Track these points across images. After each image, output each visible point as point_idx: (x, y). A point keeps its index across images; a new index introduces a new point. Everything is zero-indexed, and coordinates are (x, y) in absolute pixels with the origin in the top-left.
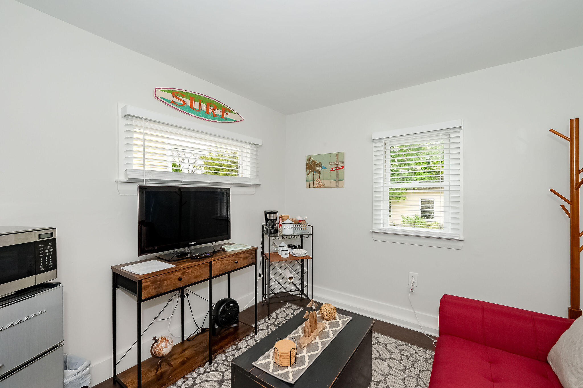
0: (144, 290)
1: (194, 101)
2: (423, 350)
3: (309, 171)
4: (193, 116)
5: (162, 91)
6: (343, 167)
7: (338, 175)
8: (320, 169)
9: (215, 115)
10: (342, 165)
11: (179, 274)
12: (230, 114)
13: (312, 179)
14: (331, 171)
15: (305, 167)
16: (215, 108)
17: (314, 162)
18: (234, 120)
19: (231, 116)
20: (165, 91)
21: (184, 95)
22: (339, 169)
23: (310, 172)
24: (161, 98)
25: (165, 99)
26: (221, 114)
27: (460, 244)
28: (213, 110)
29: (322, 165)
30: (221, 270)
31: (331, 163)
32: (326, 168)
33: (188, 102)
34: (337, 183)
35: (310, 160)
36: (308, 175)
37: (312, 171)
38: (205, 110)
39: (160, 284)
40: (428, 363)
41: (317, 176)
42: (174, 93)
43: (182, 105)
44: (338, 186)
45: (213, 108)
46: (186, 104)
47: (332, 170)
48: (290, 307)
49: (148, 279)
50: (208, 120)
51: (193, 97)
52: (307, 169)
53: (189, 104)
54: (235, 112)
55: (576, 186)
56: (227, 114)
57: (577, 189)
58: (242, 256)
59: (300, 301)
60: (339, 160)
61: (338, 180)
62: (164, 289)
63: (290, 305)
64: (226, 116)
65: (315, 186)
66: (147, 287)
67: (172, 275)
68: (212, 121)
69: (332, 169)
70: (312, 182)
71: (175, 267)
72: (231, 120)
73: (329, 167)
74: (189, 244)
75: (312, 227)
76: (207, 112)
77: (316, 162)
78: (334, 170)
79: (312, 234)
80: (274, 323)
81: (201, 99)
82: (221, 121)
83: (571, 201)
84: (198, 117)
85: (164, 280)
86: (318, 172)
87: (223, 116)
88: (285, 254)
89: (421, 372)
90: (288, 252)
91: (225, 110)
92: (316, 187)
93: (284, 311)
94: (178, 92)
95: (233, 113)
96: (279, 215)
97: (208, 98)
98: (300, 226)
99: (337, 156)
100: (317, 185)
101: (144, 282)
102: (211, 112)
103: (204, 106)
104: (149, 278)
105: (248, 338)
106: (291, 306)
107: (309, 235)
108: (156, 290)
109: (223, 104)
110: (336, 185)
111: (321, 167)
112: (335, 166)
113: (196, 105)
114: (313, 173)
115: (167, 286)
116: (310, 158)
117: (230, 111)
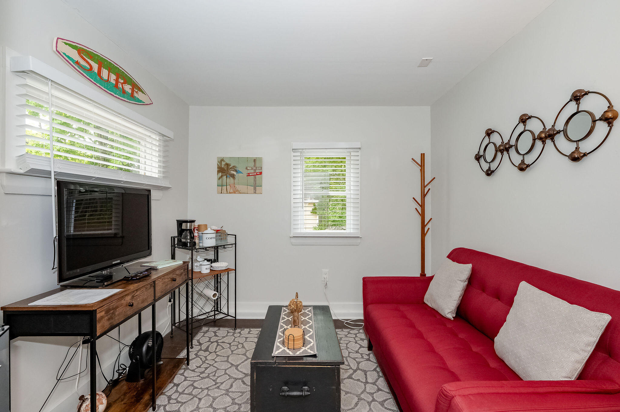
0: (99, 323)
1: (102, 68)
2: (341, 330)
3: (220, 174)
4: (100, 87)
5: (66, 44)
6: (261, 173)
7: (255, 180)
8: (235, 173)
9: (124, 92)
10: (260, 171)
11: (128, 299)
12: (140, 93)
13: (224, 183)
14: (247, 176)
15: (216, 170)
16: (125, 82)
17: (227, 165)
18: (143, 102)
19: (139, 95)
20: (70, 45)
21: (92, 56)
22: (257, 175)
23: (222, 176)
24: (64, 53)
25: (68, 57)
26: (130, 91)
27: (358, 240)
28: (122, 84)
29: (237, 169)
30: (163, 290)
31: (248, 168)
32: (241, 173)
33: (95, 66)
34: (255, 189)
35: (223, 162)
36: (219, 179)
37: (225, 175)
38: (114, 82)
39: (113, 313)
40: (348, 337)
41: (230, 180)
42: (81, 51)
43: (89, 70)
44: (255, 193)
45: (122, 81)
46: (93, 70)
47: (249, 176)
48: (208, 331)
49: (102, 308)
50: (116, 97)
51: (102, 63)
52: (218, 172)
53: (96, 71)
54: (145, 92)
55: (424, 196)
56: (137, 92)
57: (424, 198)
58: (178, 272)
59: (213, 322)
60: (257, 165)
61: (256, 187)
62: (116, 321)
63: (207, 329)
64: (135, 94)
65: (228, 192)
66: (102, 317)
67: (123, 300)
68: (121, 99)
69: (249, 174)
70: (224, 188)
71: (120, 291)
72: (141, 101)
73: (245, 172)
74: (113, 263)
75: (235, 235)
76: (116, 86)
77: (230, 166)
78: (251, 175)
79: (235, 244)
80: (201, 350)
81: (112, 68)
82: (129, 101)
83: (422, 205)
84: (105, 91)
85: (117, 307)
86: (233, 176)
87: (132, 95)
88: (206, 269)
89: (347, 344)
90: (209, 266)
91: (135, 87)
92: (230, 193)
93: (203, 336)
94: (85, 51)
95: (143, 93)
96: (196, 224)
97: (118, 67)
98: (220, 236)
99: (255, 161)
100: (232, 191)
101: (98, 312)
102: (121, 86)
103: (113, 77)
104: (104, 307)
105: (181, 371)
106: (209, 329)
107: (232, 244)
108: (109, 322)
109: (133, 79)
110: (253, 191)
111: (236, 171)
112: (252, 171)
113: (105, 73)
114: (227, 177)
115: (119, 315)
116: (222, 160)
117: (140, 89)
